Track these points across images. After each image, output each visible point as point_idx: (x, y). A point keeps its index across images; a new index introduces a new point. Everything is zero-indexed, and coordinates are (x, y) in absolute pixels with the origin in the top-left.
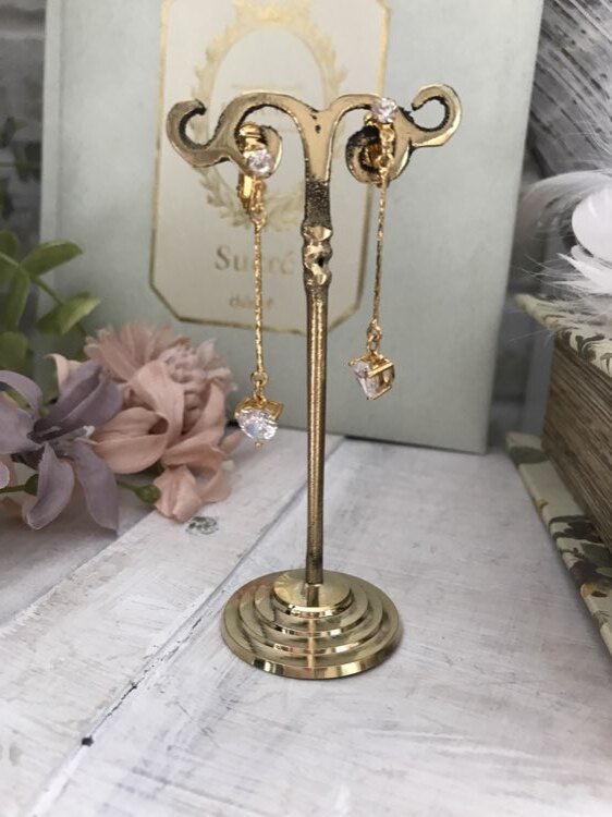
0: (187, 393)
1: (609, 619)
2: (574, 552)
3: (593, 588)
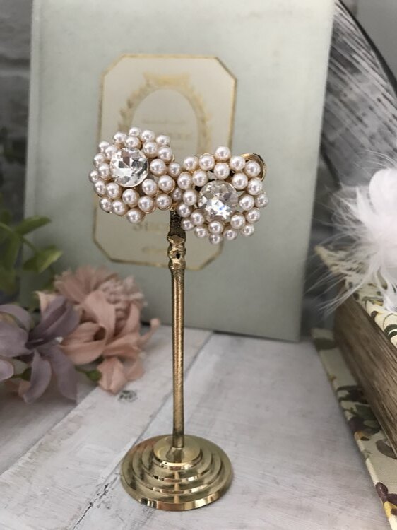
0: (117, 310)
1: (371, 455)
2: (351, 411)
3: (362, 435)
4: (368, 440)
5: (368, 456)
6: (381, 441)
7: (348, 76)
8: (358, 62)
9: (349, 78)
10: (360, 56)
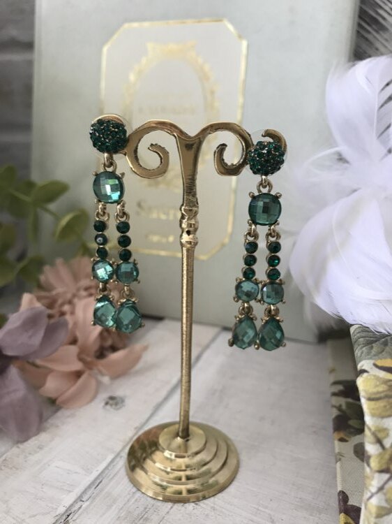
1: (343, 458)
2: (339, 408)
3: (342, 435)
4: (346, 441)
5: (340, 460)
6: (361, 444)
7: (373, 35)
9: (375, 37)
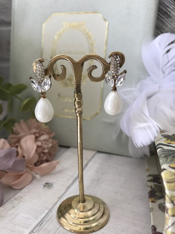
2: (151, 187)
3: (153, 199)
4: (155, 202)
5: (152, 211)
6: (162, 203)
7: (165, 20)
8: (170, 12)
9: (166, 20)
10: (171, 9)
